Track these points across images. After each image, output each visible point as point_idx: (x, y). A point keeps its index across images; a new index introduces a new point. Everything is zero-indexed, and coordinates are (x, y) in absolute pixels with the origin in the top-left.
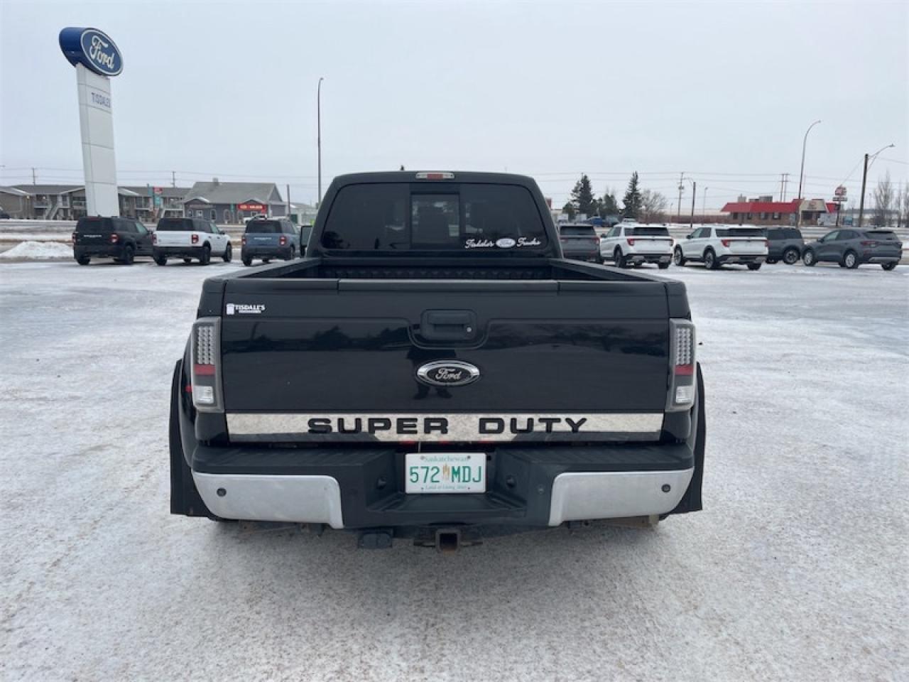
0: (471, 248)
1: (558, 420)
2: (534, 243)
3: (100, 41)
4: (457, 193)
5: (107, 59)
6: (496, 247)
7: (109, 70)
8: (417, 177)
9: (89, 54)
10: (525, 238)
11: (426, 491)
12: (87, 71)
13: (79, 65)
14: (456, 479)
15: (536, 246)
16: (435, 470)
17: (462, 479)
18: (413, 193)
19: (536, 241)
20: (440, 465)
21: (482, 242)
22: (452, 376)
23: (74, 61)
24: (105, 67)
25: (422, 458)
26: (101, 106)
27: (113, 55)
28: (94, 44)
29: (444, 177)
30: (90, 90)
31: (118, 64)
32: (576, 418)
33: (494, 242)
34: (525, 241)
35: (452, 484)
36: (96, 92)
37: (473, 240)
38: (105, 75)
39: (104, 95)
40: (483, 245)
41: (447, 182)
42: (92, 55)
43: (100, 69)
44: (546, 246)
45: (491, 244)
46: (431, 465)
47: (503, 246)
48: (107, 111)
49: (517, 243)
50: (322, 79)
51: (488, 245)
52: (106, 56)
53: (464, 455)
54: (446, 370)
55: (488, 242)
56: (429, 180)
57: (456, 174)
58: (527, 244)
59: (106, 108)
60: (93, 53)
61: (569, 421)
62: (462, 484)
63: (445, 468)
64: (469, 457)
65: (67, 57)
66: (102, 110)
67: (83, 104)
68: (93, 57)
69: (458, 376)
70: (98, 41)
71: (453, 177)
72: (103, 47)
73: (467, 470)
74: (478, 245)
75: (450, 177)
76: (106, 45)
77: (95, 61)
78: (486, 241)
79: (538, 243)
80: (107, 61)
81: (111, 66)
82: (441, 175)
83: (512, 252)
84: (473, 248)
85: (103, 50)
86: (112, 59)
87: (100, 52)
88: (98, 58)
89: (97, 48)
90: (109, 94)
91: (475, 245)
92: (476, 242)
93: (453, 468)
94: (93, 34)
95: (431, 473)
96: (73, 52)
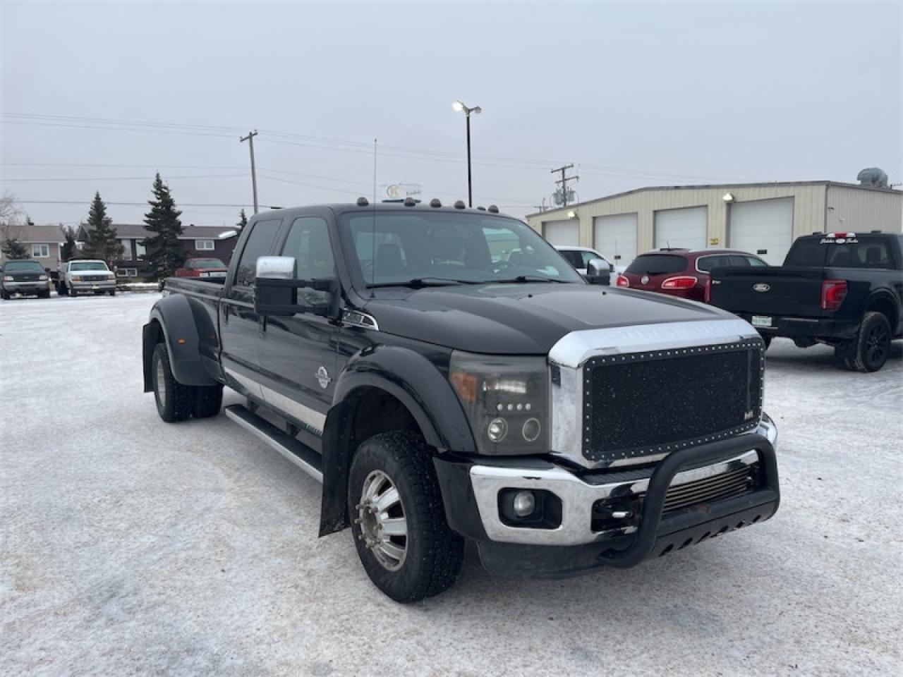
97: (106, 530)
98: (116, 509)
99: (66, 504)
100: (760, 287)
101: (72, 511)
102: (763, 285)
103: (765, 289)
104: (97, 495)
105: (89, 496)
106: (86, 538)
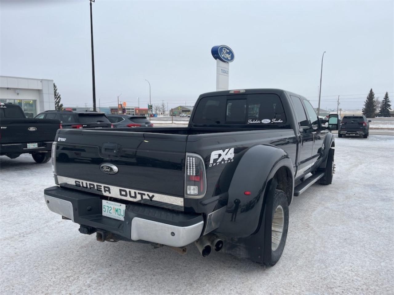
0: (250, 123)
1: (145, 194)
2: (279, 121)
3: (226, 50)
4: (246, 99)
5: (228, 56)
6: (261, 122)
7: (229, 60)
8: (230, 93)
9: (221, 56)
10: (275, 119)
11: (108, 216)
12: (220, 61)
13: (218, 60)
14: (117, 213)
15: (281, 123)
16: (111, 208)
17: (118, 214)
18: (228, 100)
19: (281, 120)
20: (112, 206)
21: (255, 121)
22: (107, 169)
23: (216, 58)
24: (227, 59)
25: (107, 202)
26: (225, 74)
27: (231, 54)
28: (223, 51)
29: (241, 92)
30: (221, 68)
31: (232, 57)
32: (151, 194)
33: (261, 121)
34: (275, 120)
35: (115, 215)
36: (223, 69)
37: (251, 120)
38: (228, 62)
39: (226, 70)
40: (255, 122)
41: (243, 94)
42: (222, 55)
43: (225, 60)
44: (285, 123)
45: (259, 122)
46: (109, 206)
47: (264, 123)
48: (227, 76)
49: (271, 121)
50: (325, 52)
51: (258, 122)
52: (228, 55)
53: (119, 204)
54: (106, 167)
55: (258, 121)
56: (234, 93)
57: (246, 90)
58: (276, 122)
59: (227, 75)
60: (223, 54)
61: (148, 195)
62: (118, 216)
63: (114, 208)
64: (121, 205)
65: (214, 57)
66: (224, 75)
67: (218, 74)
68: (223, 56)
69: (109, 170)
70: (225, 50)
71: (245, 92)
72: (227, 52)
73: (120, 210)
74: (253, 122)
75: (243, 92)
76: (228, 51)
77: (224, 57)
78: (257, 121)
79: (282, 121)
80: (228, 57)
81: (229, 59)
82: (240, 91)
83: (269, 126)
84: (251, 124)
85: (227, 53)
86: (230, 56)
87: (225, 54)
88: (225, 56)
89: (224, 52)
90: (228, 69)
91: (252, 122)
92: (252, 121)
93: (116, 208)
94: (223, 48)
95: (110, 209)
96: (216, 55)
97: (377, 210)
98: (369, 215)
99: (388, 224)
100: (32, 129)
101: (387, 220)
102: (33, 128)
103: (34, 130)
104: (374, 222)
105: (377, 223)
106: (385, 211)
